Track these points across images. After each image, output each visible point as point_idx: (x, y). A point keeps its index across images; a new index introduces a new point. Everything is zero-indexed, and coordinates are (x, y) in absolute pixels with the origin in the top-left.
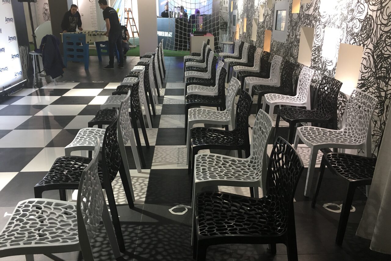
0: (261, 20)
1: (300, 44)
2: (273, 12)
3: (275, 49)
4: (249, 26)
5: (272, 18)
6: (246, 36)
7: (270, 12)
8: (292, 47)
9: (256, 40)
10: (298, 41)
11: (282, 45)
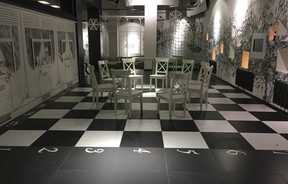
0: (239, 45)
1: (277, 59)
2: (250, 40)
3: (253, 63)
4: (226, 49)
5: (249, 44)
6: (224, 55)
7: (247, 40)
8: (270, 61)
9: (233, 58)
10: (276, 58)
11: (260, 60)
